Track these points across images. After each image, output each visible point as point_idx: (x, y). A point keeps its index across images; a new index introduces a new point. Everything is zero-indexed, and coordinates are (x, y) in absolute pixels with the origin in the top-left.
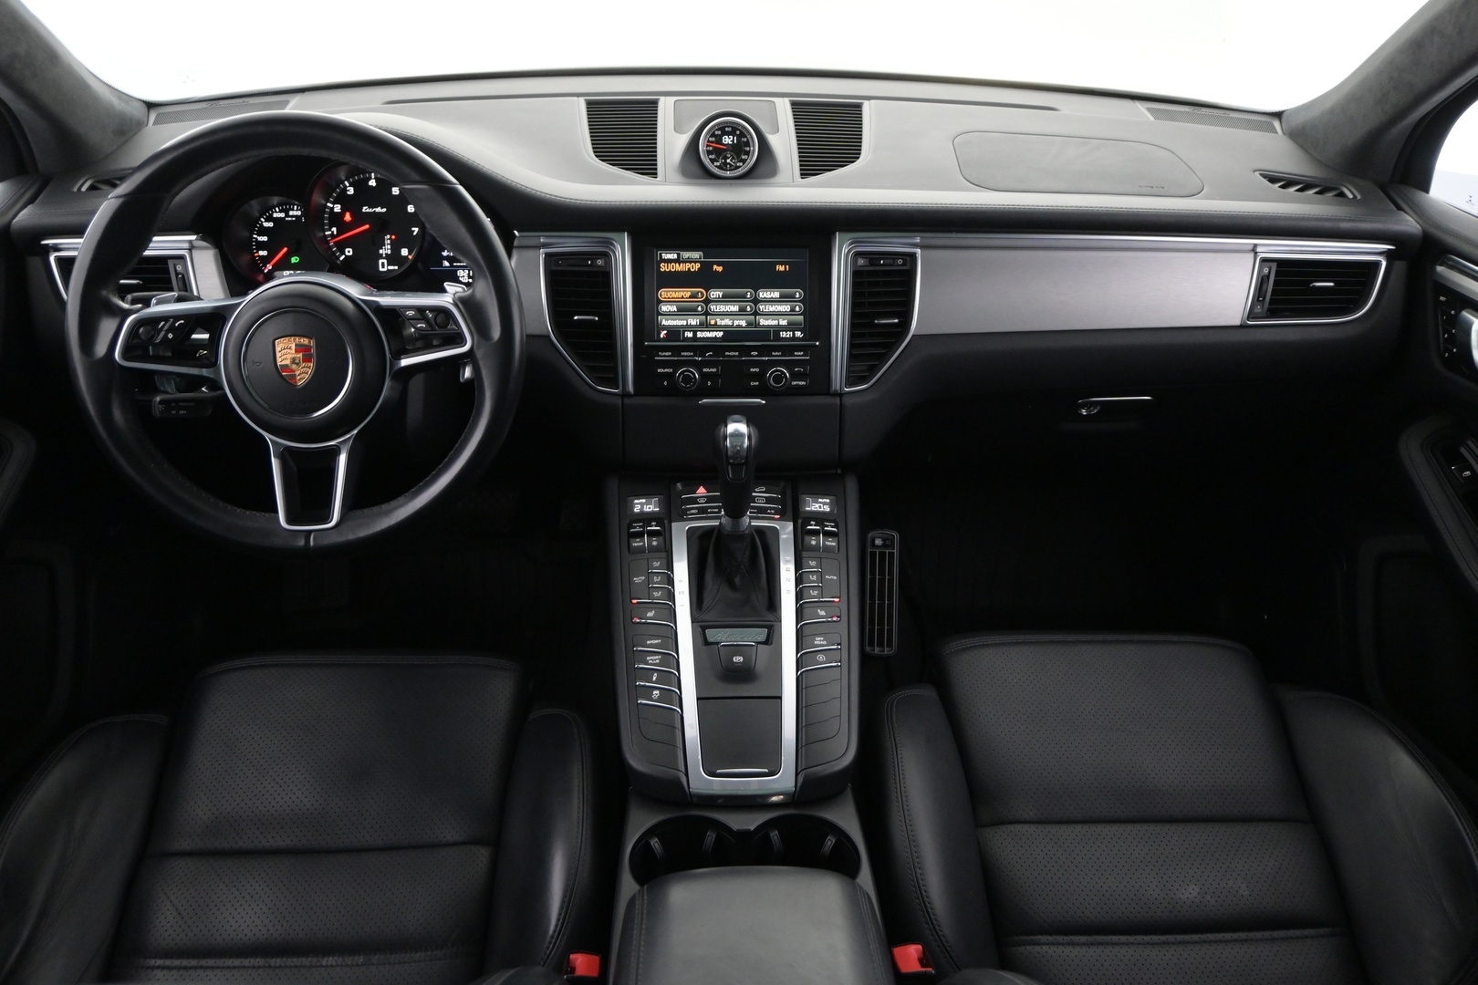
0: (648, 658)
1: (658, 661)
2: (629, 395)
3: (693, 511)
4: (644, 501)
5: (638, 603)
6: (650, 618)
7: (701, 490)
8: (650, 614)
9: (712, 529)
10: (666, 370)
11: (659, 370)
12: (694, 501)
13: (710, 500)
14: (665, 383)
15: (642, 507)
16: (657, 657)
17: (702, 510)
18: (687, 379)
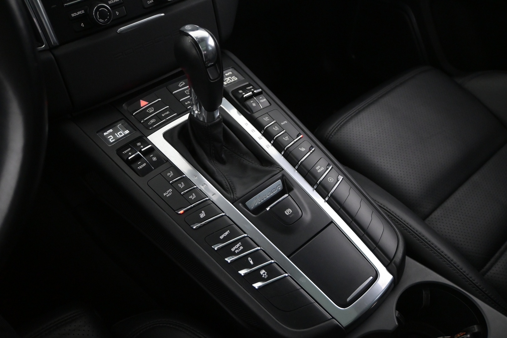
0: (233, 250)
1: (241, 248)
2: (56, 47)
3: (152, 121)
4: (111, 130)
5: (185, 212)
6: (204, 219)
7: (143, 103)
8: (202, 215)
9: (183, 126)
10: (79, 13)
11: (73, 15)
12: (145, 113)
13: (156, 107)
14: (82, 25)
15: (115, 136)
16: (238, 245)
17: (158, 117)
18: (103, 15)
